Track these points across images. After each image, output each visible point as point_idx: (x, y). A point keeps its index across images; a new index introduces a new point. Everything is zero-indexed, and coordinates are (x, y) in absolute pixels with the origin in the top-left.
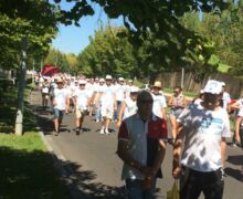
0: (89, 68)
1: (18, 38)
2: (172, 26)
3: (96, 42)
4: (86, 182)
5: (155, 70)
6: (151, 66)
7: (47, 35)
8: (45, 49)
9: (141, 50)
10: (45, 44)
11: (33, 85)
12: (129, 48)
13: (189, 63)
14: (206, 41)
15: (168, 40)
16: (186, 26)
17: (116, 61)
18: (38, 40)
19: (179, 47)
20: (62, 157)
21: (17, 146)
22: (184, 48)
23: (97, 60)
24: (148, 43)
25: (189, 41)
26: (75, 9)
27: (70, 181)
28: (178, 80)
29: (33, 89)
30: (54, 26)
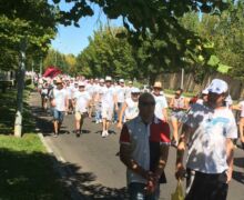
0: (88, 69)
1: (17, 39)
2: (172, 27)
3: (95, 43)
4: (86, 184)
5: (155, 71)
6: (150, 67)
7: (46, 36)
8: (44, 49)
9: (141, 51)
10: (44, 45)
11: (32, 86)
12: (128, 48)
13: (189, 64)
14: (205, 41)
15: (168, 41)
16: (186, 27)
17: (115, 61)
18: (37, 41)
19: (178, 48)
20: (61, 159)
21: (17, 148)
22: (184, 48)
23: (96, 61)
24: (148, 44)
25: (188, 42)
26: (74, 9)
27: (70, 183)
28: (178, 81)
29: (32, 90)
30: (53, 26)
